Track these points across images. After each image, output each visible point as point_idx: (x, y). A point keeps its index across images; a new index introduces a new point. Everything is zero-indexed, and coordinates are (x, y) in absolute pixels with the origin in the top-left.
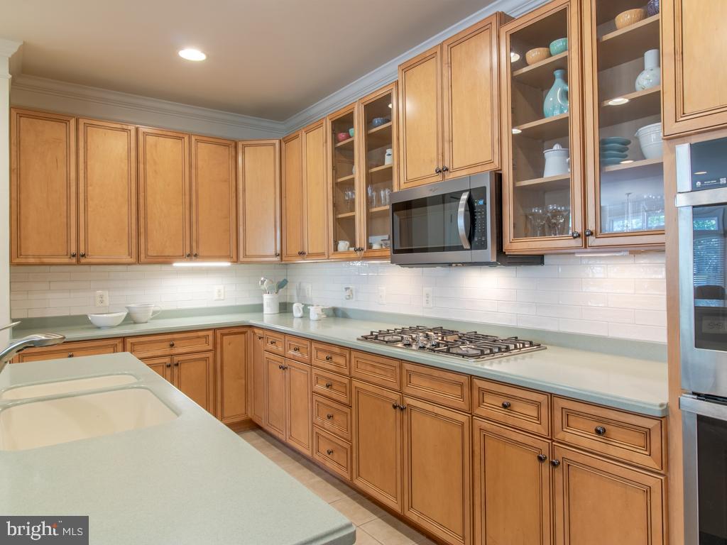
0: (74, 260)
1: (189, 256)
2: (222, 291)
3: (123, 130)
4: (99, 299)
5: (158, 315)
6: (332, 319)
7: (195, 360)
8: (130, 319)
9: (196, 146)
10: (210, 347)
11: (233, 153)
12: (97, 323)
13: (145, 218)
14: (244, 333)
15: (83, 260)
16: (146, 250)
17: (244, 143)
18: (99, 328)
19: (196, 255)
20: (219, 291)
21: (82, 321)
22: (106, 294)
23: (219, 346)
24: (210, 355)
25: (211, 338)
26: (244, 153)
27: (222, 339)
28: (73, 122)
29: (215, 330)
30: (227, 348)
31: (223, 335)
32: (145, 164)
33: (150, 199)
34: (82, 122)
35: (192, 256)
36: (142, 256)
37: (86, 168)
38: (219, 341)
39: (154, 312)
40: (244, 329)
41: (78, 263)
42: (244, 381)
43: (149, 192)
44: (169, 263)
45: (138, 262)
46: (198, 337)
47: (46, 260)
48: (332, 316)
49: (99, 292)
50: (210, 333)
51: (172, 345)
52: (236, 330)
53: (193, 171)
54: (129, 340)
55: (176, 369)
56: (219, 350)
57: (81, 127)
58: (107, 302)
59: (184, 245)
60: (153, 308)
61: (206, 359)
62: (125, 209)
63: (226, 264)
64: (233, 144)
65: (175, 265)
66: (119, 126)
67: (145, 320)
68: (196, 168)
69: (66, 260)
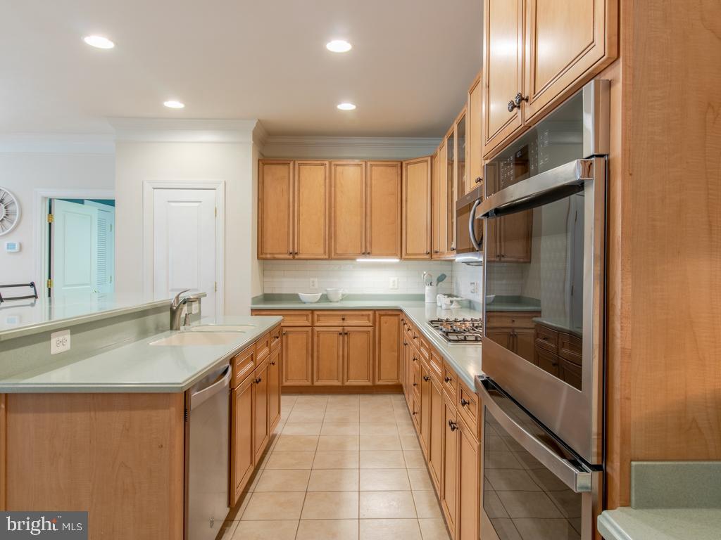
0: (291, 257)
1: (363, 254)
2: (396, 283)
3: (322, 164)
4: (312, 284)
5: (345, 298)
6: (468, 309)
7: (359, 332)
8: (325, 298)
9: (371, 171)
10: (371, 324)
11: (399, 172)
12: (303, 300)
13: (335, 226)
14: (398, 315)
15: (296, 257)
16: (335, 249)
17: (407, 162)
18: (305, 303)
19: (369, 253)
20: (394, 282)
21: (295, 298)
22: (316, 280)
23: (377, 324)
24: (370, 329)
25: (371, 317)
26: (407, 170)
27: (380, 318)
28: (292, 164)
29: (375, 311)
30: (384, 327)
31: (381, 315)
32: (335, 187)
33: (338, 213)
34: (297, 163)
35: (366, 253)
36: (333, 254)
37: (299, 193)
38: (377, 320)
39: (343, 295)
40: (397, 313)
41: (294, 259)
42: (396, 354)
43: (338, 208)
44: (354, 259)
45: (330, 258)
46: (363, 315)
47: (277, 256)
48: (466, 307)
49: (312, 279)
50: (371, 313)
51: (343, 319)
52: (390, 313)
53: (368, 189)
54: (316, 313)
55: (346, 337)
56: (377, 328)
57: (296, 166)
58: (316, 286)
59: (361, 247)
60: (341, 292)
61: (368, 332)
62: (322, 220)
63: (396, 260)
64: (399, 164)
65: (358, 260)
66: (319, 162)
67: (335, 300)
68: (371, 187)
69: (287, 256)
